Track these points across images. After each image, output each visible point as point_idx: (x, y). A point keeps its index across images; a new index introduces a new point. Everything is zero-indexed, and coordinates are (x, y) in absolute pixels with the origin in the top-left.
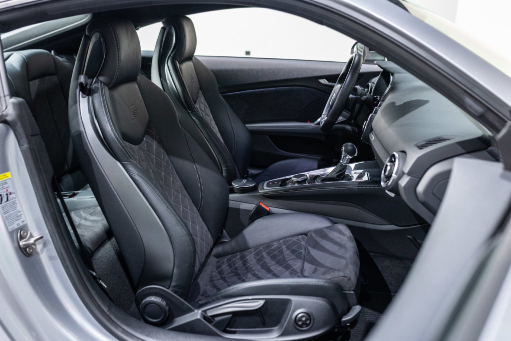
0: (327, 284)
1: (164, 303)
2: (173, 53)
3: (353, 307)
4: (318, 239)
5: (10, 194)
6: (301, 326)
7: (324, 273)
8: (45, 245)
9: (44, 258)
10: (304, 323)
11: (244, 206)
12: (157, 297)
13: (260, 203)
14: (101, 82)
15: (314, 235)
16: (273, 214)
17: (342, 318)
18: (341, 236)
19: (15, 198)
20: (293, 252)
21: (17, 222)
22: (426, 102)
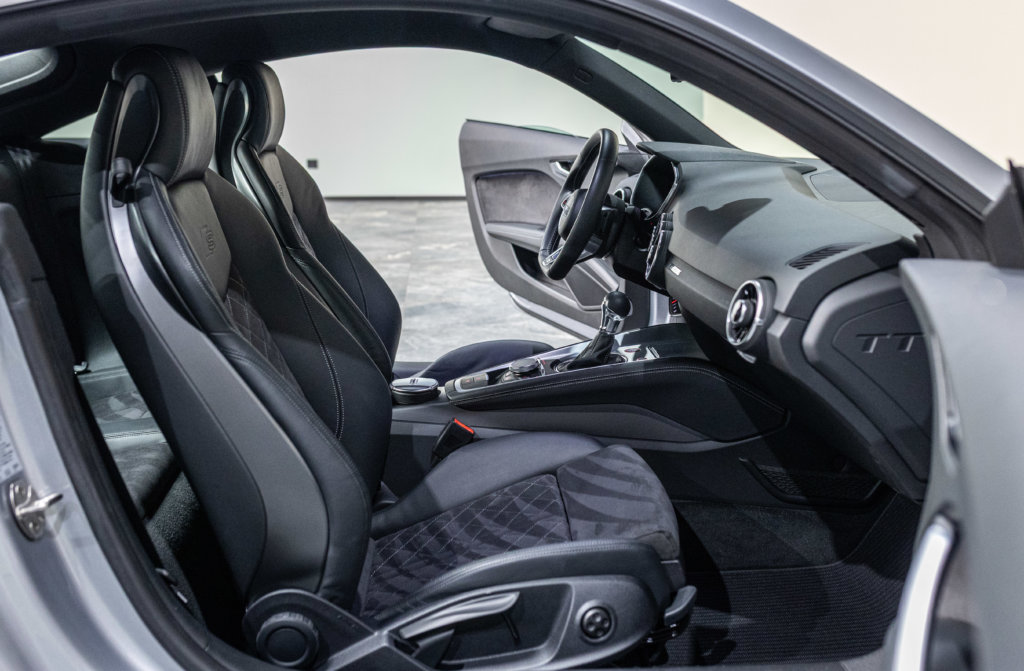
0: (633, 548)
1: (309, 624)
2: (245, 135)
3: (680, 591)
6: (594, 635)
7: (619, 531)
8: (63, 514)
9: (62, 541)
10: (601, 629)
11: (419, 430)
12: (293, 614)
13: (453, 419)
15: (572, 471)
16: (479, 439)
17: (663, 613)
18: (630, 465)
20: (539, 504)
21: (4, 468)
22: (766, 202)
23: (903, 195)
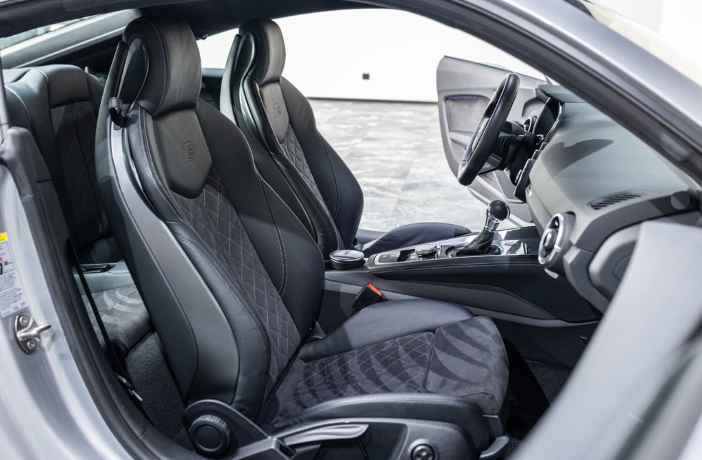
0: (458, 404)
1: (223, 425)
3: (498, 439)
4: (450, 338)
5: (6, 264)
7: (456, 388)
8: (54, 338)
9: (52, 356)
11: (345, 288)
12: (214, 417)
13: (368, 284)
14: (142, 108)
15: (444, 332)
16: (386, 300)
17: (480, 454)
18: (484, 335)
19: (12, 270)
20: (413, 355)
21: (14, 305)
22: (608, 142)
23: (679, 159)
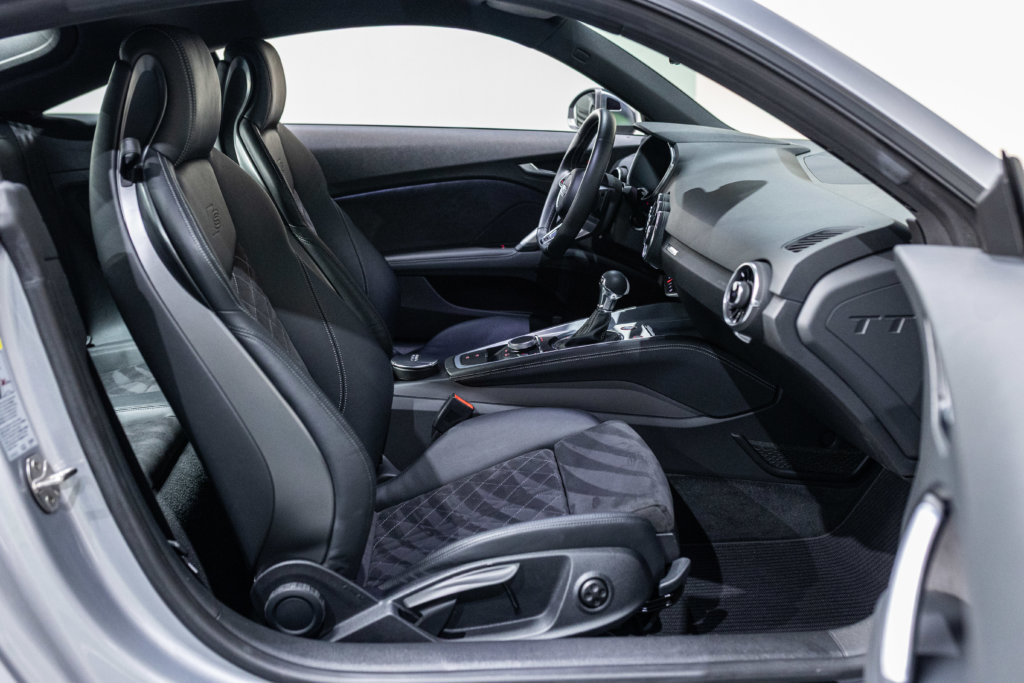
0: (629, 521)
1: (316, 594)
2: (247, 113)
3: (675, 562)
4: (582, 451)
5: (4, 383)
6: (591, 605)
7: (616, 505)
8: (78, 488)
9: (77, 514)
10: (598, 599)
11: (419, 405)
12: (300, 584)
13: (453, 395)
14: (162, 155)
15: (570, 446)
16: (478, 415)
17: (658, 584)
18: (627, 440)
19: (12, 392)
20: (538, 478)
21: (20, 443)
22: (759, 185)
23: (897, 181)
